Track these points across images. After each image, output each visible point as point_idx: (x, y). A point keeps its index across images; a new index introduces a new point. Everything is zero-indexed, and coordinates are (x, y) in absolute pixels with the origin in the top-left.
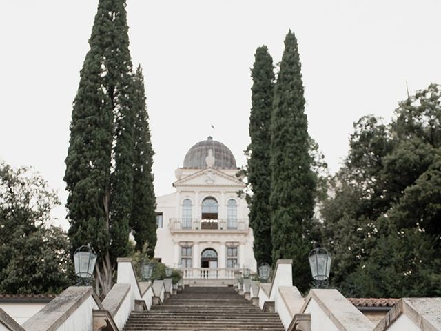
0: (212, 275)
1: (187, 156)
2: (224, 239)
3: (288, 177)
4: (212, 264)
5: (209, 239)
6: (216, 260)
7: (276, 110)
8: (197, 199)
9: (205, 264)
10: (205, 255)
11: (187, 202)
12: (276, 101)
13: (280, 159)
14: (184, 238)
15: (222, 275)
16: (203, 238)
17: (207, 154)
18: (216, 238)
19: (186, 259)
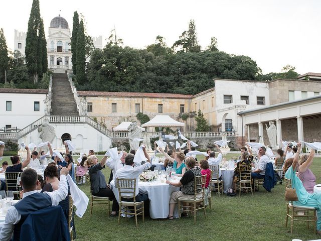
0: (61, 67)
1: (51, 22)
2: (64, 55)
3: (80, 58)
4: (60, 63)
5: (60, 55)
6: (62, 61)
7: (78, 40)
8: (56, 41)
9: (58, 63)
10: (58, 60)
11: (52, 42)
12: (78, 38)
13: (78, 53)
14: (51, 54)
15: (64, 67)
16: (58, 54)
17: (59, 26)
18: (62, 55)
19: (52, 61)
